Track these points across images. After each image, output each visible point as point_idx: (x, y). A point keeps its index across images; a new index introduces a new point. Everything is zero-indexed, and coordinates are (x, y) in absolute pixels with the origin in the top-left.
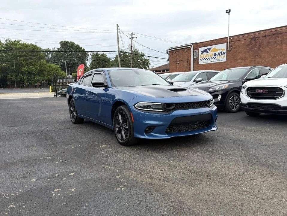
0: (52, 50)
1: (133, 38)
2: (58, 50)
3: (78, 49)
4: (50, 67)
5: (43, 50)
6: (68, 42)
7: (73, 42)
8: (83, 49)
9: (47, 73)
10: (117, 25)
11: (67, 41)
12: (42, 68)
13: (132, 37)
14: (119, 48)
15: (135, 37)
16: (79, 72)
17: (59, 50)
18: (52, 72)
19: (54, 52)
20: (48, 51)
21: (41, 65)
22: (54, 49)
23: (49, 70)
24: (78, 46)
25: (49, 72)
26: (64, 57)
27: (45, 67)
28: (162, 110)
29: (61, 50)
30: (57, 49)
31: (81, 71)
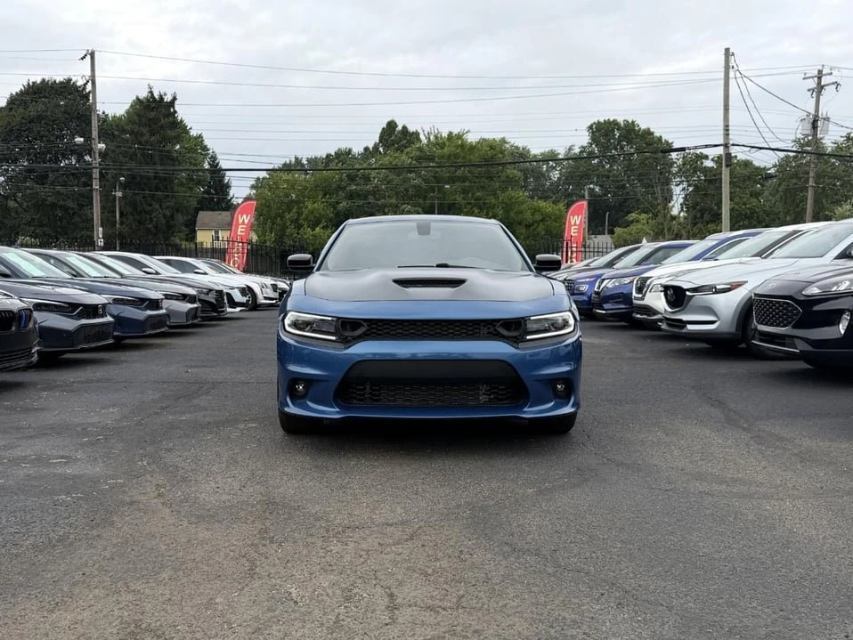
0: (562, 153)
1: (822, 87)
2: (581, 152)
3: (648, 144)
4: (536, 210)
5: (535, 156)
6: (615, 123)
7: (633, 122)
8: (667, 142)
9: (524, 231)
10: (727, 50)
11: (614, 121)
12: (512, 214)
13: (819, 83)
14: (728, 135)
15: (833, 83)
16: (570, 226)
17: (584, 151)
18: (541, 228)
19: (567, 159)
20: (551, 157)
21: (507, 204)
22: (570, 149)
23: (531, 221)
24: (648, 133)
25: (531, 228)
26: (598, 176)
27: (520, 212)
28: (334, 338)
29: (590, 153)
30: (577, 150)
31: (578, 223)
